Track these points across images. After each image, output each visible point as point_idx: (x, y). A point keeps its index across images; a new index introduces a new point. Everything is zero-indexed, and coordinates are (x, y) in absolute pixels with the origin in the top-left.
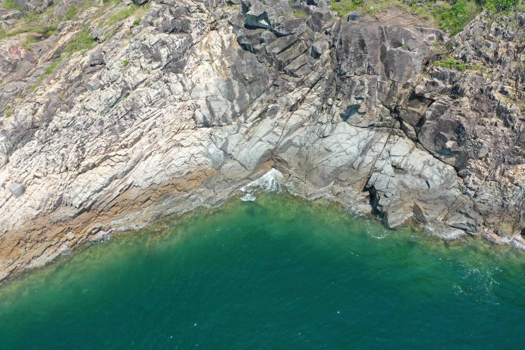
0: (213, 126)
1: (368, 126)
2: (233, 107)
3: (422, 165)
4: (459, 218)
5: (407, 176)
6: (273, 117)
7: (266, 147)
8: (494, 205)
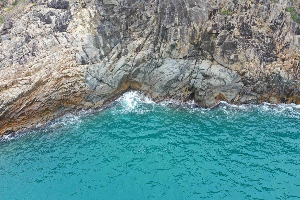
0: (88, 64)
1: (183, 57)
2: (100, 52)
3: (219, 72)
4: (247, 98)
5: (211, 79)
6: (126, 56)
7: (124, 73)
8: (264, 87)
